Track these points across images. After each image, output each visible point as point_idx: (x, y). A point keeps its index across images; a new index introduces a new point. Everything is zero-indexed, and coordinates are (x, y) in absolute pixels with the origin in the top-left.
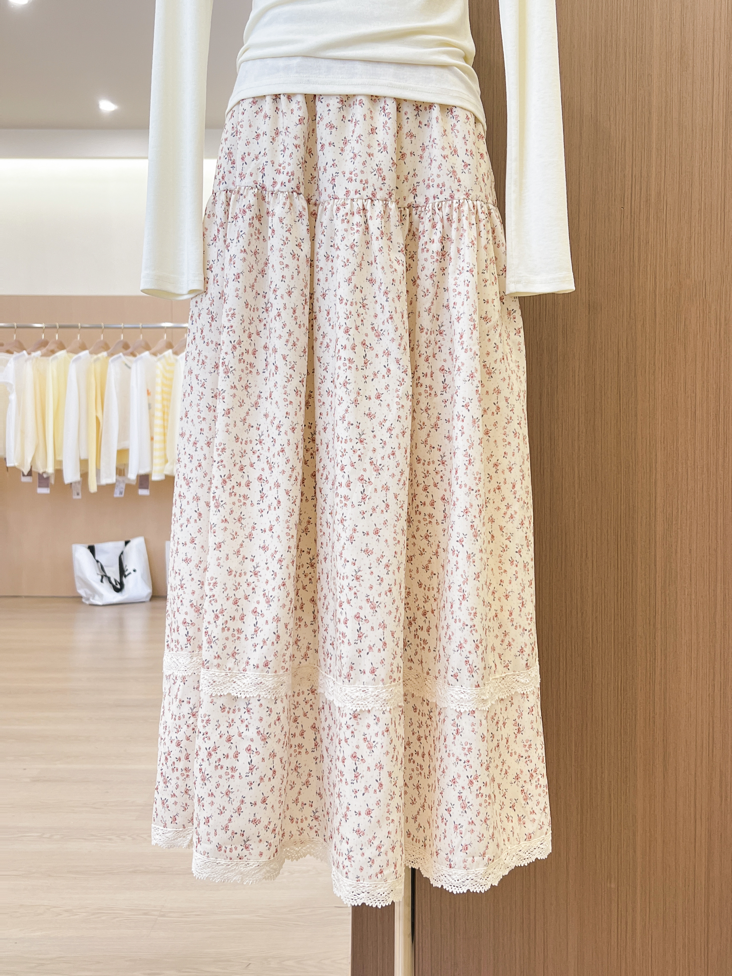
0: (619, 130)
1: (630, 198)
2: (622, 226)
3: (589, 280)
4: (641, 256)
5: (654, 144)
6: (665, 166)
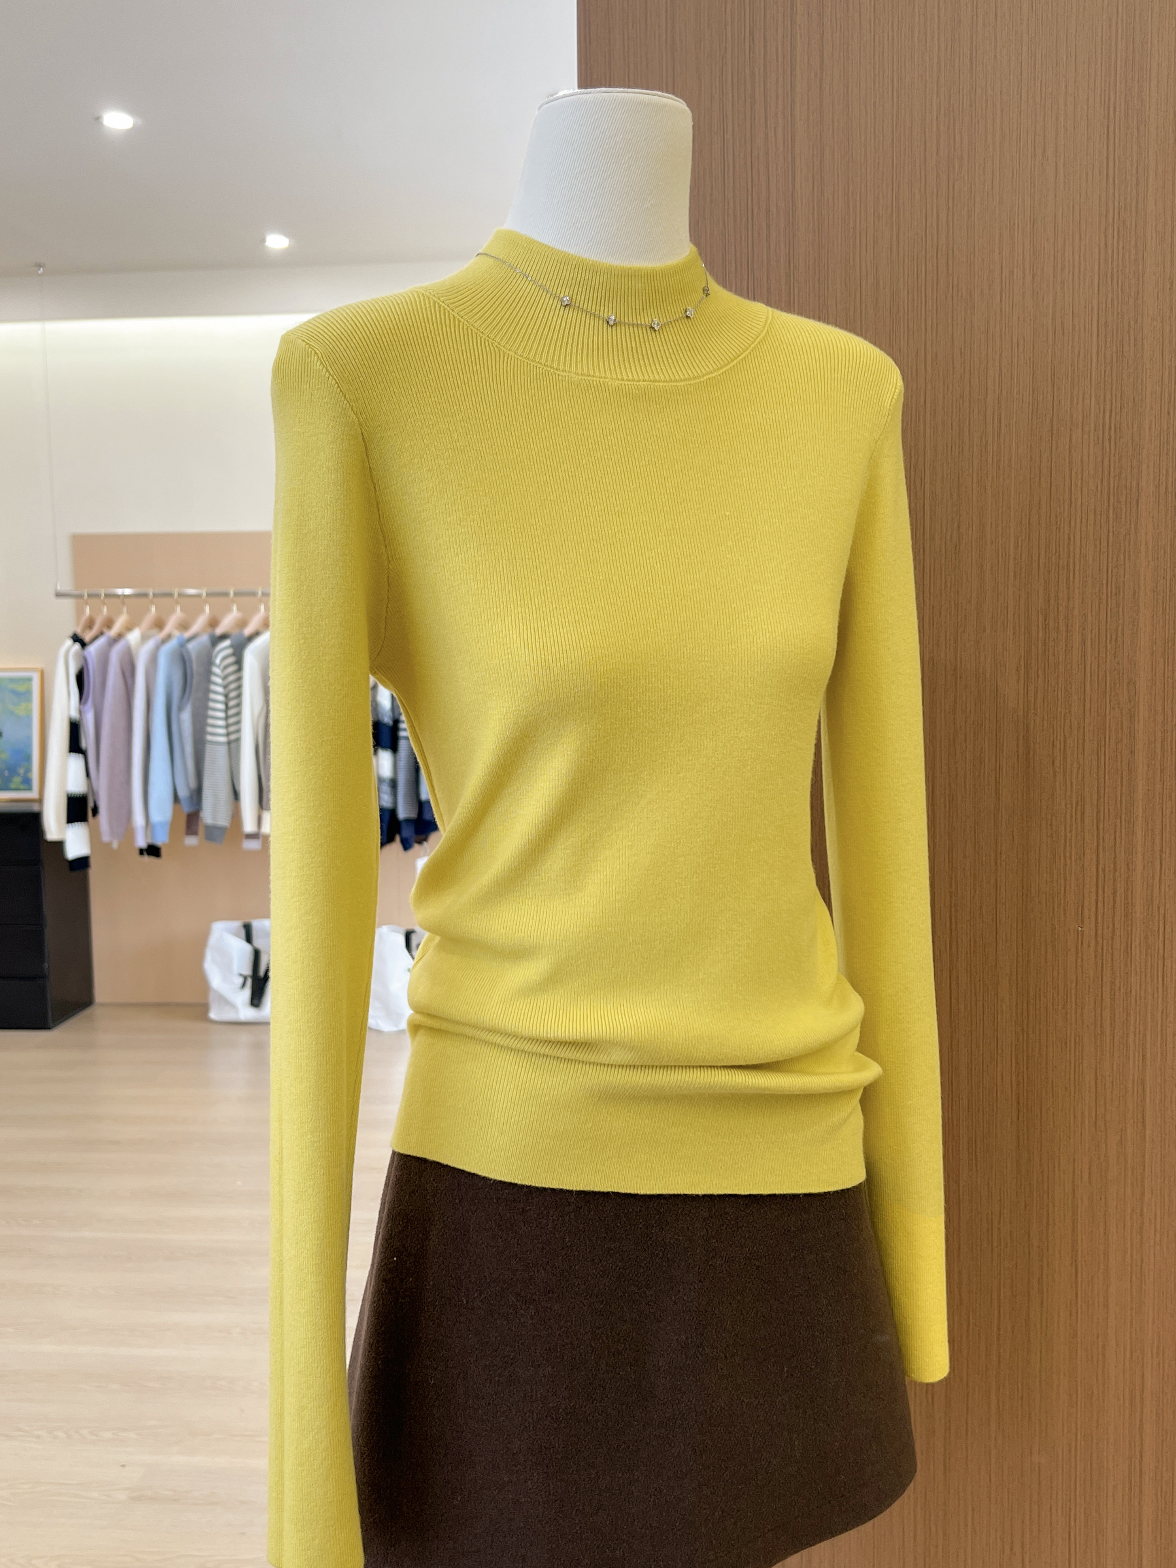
0: (1072, 783)
1: (1093, 909)
2: (1079, 960)
3: (1017, 1059)
4: (1117, 1015)
5: (1140, 810)
6: (1161, 851)
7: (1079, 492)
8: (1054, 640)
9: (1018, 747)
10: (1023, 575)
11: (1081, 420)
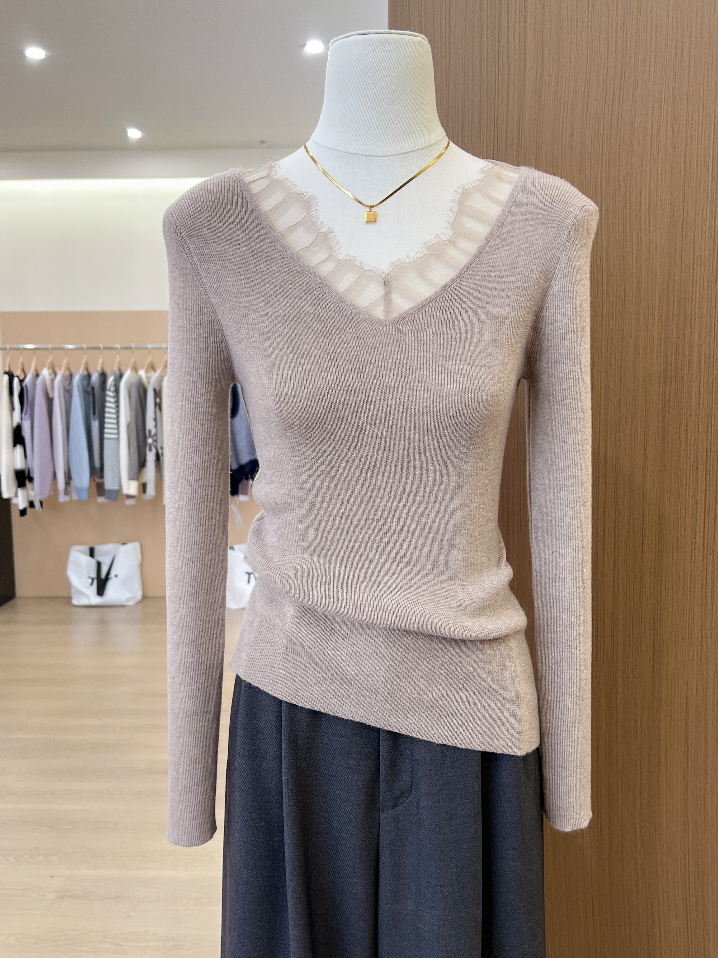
0: (691, 450)
1: (702, 527)
2: (693, 559)
7: (699, 268)
8: (682, 360)
9: (658, 427)
10: (663, 320)
11: (700, 223)
